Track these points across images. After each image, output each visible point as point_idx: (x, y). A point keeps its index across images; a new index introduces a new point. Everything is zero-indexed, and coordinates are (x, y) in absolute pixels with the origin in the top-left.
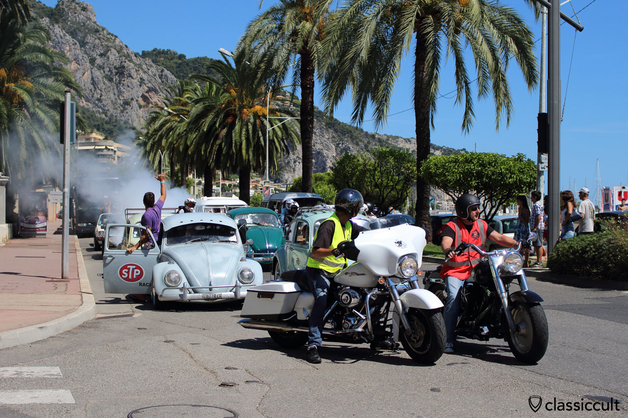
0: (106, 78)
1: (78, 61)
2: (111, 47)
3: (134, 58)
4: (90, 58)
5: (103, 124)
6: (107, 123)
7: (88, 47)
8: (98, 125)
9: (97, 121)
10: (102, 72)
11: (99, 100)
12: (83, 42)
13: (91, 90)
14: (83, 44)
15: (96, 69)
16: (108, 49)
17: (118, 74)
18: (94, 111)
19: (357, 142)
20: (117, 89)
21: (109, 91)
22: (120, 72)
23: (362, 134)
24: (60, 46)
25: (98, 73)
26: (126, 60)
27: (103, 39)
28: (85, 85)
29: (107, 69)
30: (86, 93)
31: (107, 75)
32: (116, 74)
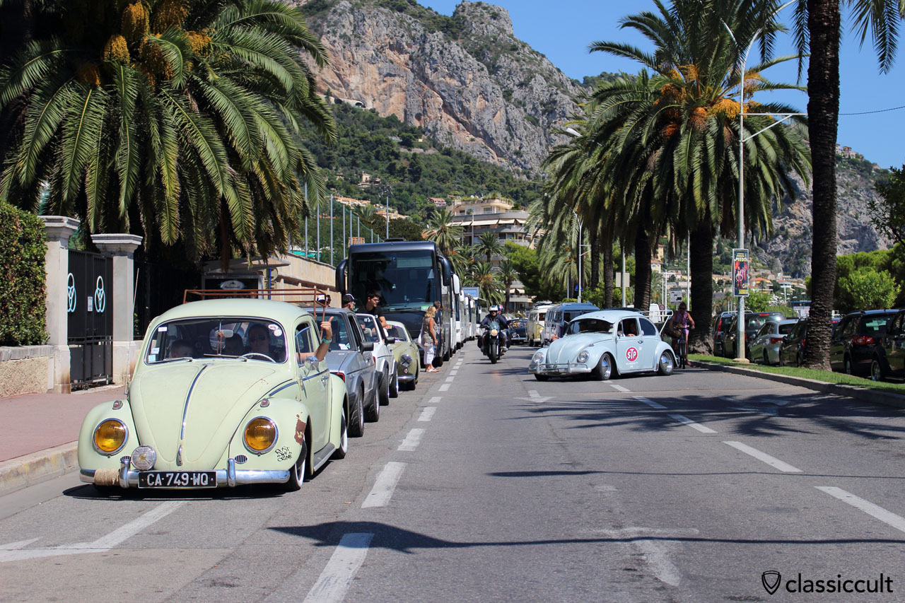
0: (528, 120)
1: (487, 95)
2: (536, 72)
3: (570, 87)
4: (503, 90)
5: (523, 191)
6: (529, 188)
7: (501, 74)
8: (517, 192)
9: (515, 186)
10: (522, 110)
11: (517, 153)
12: (493, 66)
13: (505, 139)
14: (493, 69)
15: (513, 106)
16: (531, 76)
17: (547, 114)
18: (510, 171)
20: (545, 137)
21: (533, 140)
22: (550, 109)
24: (459, 73)
25: (516, 114)
26: (558, 92)
27: (524, 60)
28: (496, 132)
29: (529, 107)
30: (499, 143)
31: (530, 115)
32: (544, 112)
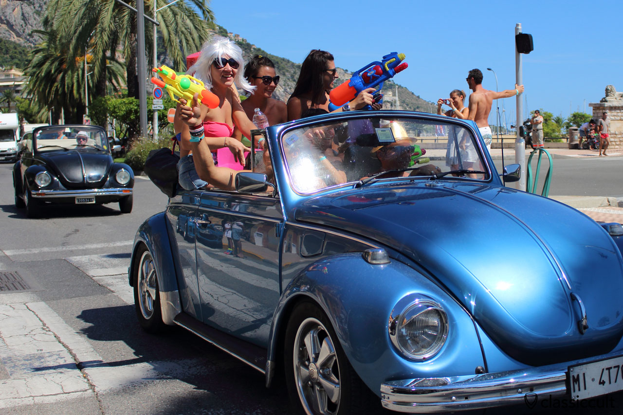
18: (25, 46)
19: (284, 72)
23: (289, 65)
28: (15, 21)
30: (17, 28)
